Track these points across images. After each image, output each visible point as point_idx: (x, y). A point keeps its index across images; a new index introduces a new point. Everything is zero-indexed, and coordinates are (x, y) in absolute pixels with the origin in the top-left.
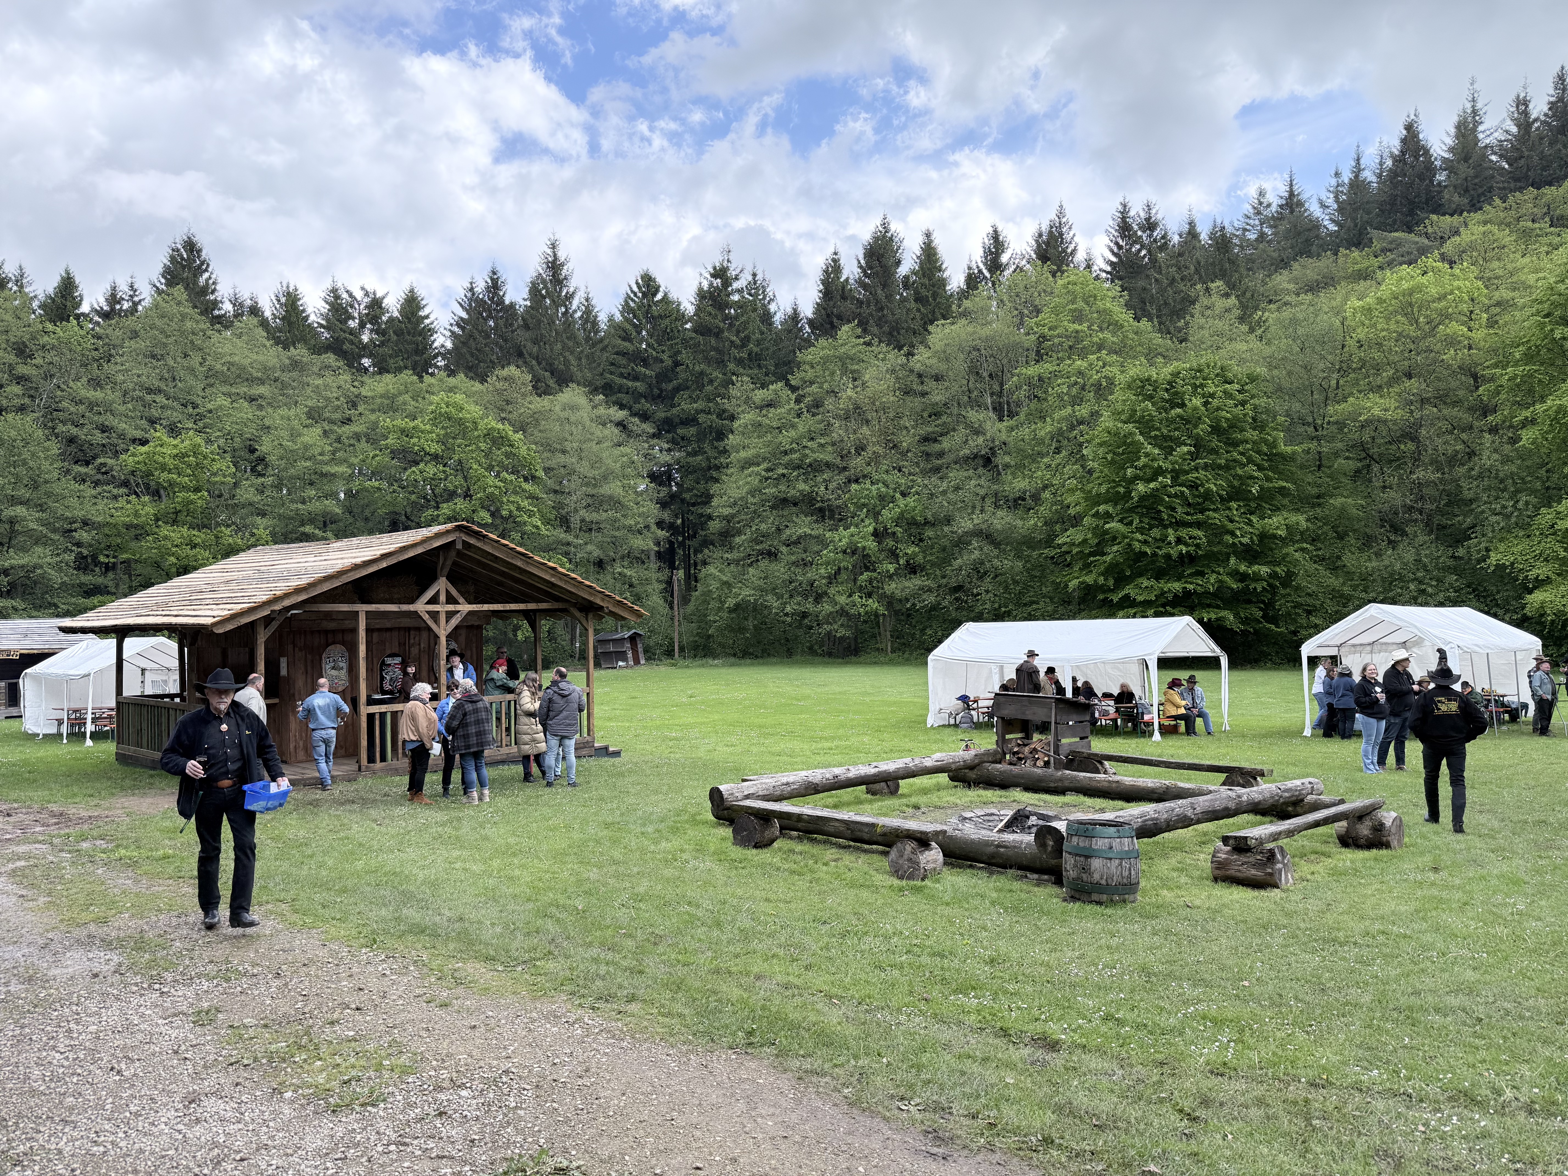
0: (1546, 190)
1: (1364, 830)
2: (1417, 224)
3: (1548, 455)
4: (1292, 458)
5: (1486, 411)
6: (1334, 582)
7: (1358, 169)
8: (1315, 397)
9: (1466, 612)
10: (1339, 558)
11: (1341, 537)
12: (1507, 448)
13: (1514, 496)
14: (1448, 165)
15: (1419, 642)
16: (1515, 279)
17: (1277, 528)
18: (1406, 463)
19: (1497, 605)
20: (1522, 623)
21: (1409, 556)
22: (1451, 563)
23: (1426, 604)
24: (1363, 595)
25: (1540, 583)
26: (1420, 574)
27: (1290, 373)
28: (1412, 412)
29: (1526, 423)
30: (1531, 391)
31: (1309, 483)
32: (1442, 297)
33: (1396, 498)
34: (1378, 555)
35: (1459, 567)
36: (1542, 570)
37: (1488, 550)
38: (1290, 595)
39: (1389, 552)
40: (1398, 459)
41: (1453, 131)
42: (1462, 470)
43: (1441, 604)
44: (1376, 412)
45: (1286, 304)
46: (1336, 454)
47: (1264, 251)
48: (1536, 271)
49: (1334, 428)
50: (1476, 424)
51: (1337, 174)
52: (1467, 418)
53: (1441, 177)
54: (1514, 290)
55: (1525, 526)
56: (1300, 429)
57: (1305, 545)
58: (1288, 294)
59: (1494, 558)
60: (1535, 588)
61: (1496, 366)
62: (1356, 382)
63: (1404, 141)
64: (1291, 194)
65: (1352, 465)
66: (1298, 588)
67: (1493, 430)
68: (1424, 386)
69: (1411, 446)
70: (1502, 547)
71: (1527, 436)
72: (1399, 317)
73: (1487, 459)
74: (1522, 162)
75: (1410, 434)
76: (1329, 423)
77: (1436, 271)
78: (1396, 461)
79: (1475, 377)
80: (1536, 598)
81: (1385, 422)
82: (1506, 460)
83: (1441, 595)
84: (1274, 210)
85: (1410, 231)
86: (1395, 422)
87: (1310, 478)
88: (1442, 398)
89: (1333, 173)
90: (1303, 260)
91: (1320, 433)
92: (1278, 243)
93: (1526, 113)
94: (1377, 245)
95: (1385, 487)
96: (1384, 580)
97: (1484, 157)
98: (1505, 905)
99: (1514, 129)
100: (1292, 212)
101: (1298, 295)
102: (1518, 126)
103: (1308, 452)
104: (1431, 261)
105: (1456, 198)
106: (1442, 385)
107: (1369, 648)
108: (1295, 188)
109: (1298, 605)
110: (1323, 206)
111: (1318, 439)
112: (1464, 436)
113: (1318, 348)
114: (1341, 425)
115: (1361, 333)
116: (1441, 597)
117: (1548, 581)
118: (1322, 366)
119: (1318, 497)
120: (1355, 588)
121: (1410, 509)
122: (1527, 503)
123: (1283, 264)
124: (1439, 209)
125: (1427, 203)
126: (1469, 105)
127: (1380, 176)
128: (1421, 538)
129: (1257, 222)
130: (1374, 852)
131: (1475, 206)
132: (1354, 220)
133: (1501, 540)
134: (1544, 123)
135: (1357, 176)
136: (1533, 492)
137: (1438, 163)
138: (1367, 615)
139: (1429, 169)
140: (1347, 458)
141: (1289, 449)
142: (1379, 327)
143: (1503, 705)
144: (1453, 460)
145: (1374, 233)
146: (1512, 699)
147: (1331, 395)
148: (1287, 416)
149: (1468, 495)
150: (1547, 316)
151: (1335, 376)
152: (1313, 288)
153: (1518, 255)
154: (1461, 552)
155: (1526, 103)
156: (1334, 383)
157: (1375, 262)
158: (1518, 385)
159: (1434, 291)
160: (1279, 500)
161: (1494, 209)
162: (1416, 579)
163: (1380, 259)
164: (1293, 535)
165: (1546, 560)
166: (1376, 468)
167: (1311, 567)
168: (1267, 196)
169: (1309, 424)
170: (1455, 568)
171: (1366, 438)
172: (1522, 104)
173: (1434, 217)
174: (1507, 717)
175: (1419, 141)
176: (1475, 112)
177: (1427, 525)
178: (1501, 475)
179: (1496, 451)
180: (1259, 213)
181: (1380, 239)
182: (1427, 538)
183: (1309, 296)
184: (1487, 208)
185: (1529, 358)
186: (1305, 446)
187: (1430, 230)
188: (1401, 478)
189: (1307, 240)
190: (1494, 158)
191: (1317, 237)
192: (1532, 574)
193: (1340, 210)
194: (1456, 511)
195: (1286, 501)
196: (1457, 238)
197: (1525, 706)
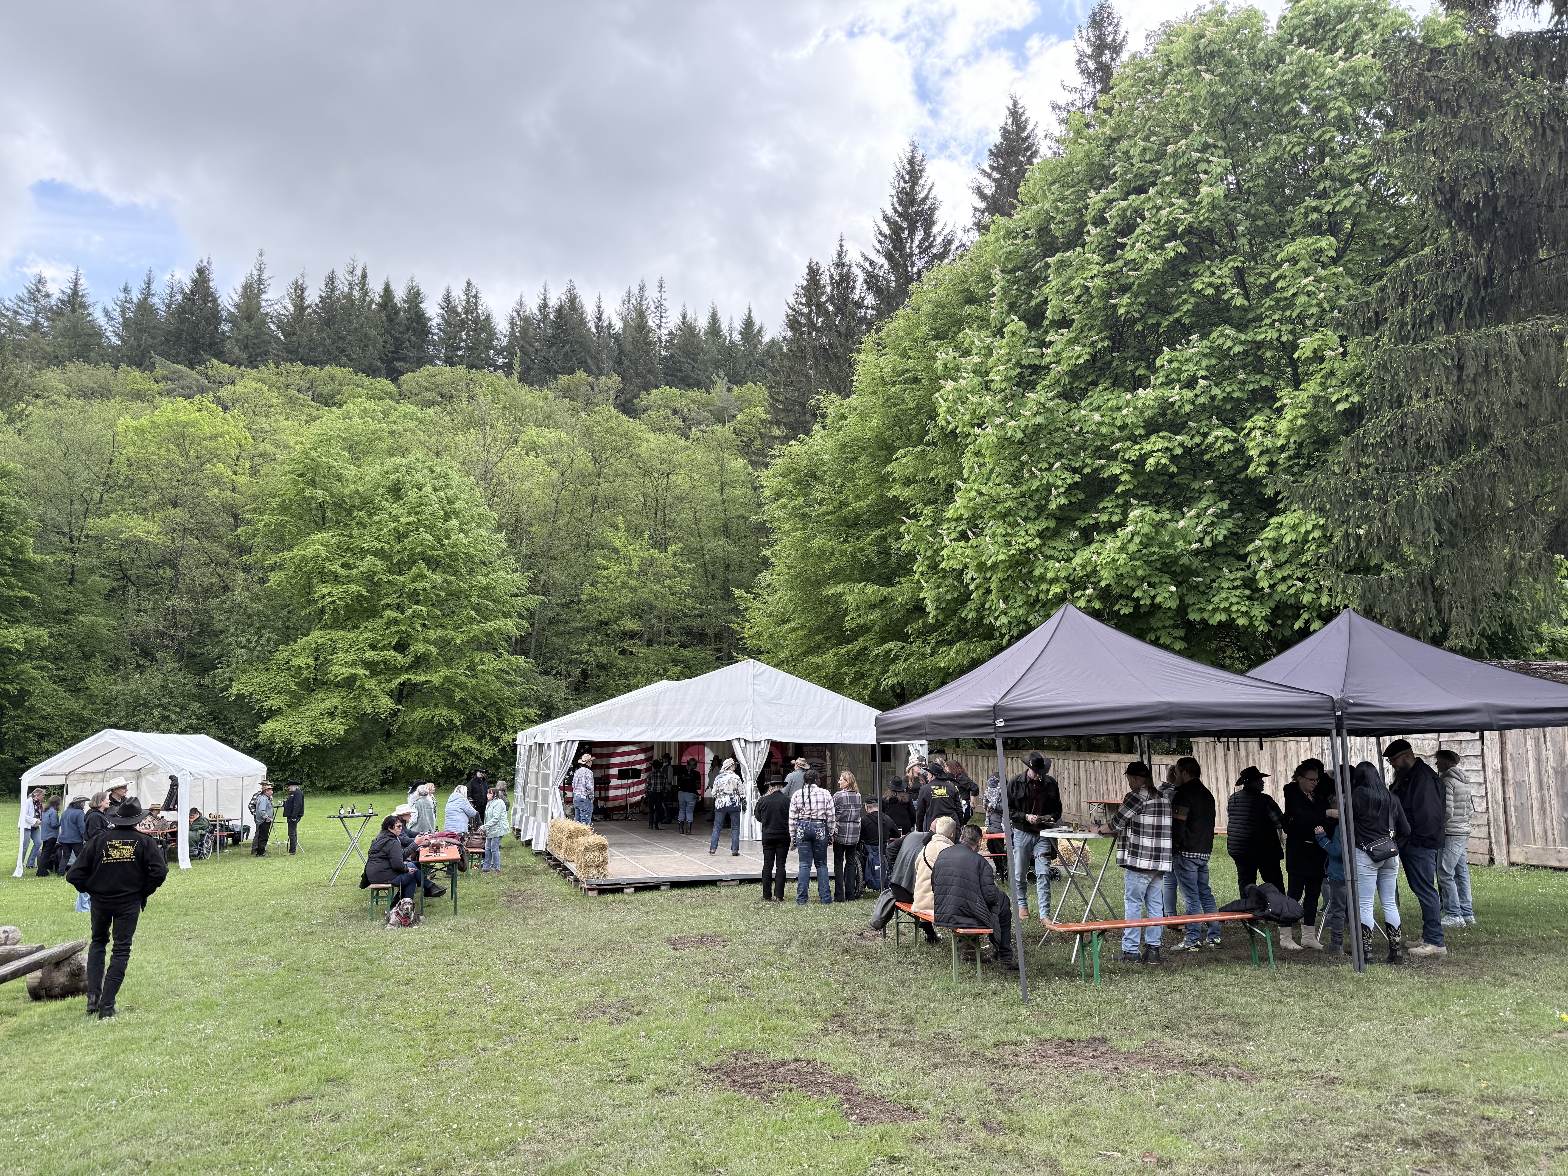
0: (311, 368)
1: (60, 978)
2: (200, 363)
3: (290, 598)
4: (41, 567)
5: (242, 550)
6: (74, 704)
7: (147, 293)
8: (75, 506)
9: (203, 739)
10: (82, 679)
11: (87, 657)
12: (257, 587)
13: (258, 632)
14: (232, 319)
15: (154, 770)
16: (277, 437)
17: (14, 641)
18: (162, 589)
19: (235, 733)
20: (253, 751)
21: (157, 682)
22: (195, 690)
23: (167, 731)
24: (105, 719)
25: (273, 713)
26: (165, 701)
27: (48, 477)
28: (173, 539)
29: (273, 568)
30: (281, 539)
31: (57, 597)
32: (213, 437)
33: (149, 622)
34: (125, 678)
35: (203, 695)
36: (276, 702)
37: (231, 680)
38: (20, 717)
39: (137, 676)
40: (156, 584)
41: (240, 290)
42: (215, 602)
43: (182, 732)
44: (139, 532)
45: (53, 403)
46: (92, 571)
47: (37, 341)
48: (296, 434)
49: (91, 543)
50: (232, 561)
51: (126, 290)
52: (225, 554)
53: (225, 327)
54: (277, 446)
55: (265, 660)
56: (54, 538)
57: (45, 662)
58: (58, 393)
59: (235, 688)
60: (268, 718)
61: (255, 510)
62: (120, 501)
63: (195, 282)
64: (75, 293)
65: (107, 584)
66: (31, 710)
67: (246, 569)
68: (187, 517)
69: (169, 573)
70: (243, 679)
71: (275, 578)
72: (171, 446)
73: (239, 595)
74: (295, 338)
75: (170, 561)
76: (87, 536)
77: (211, 412)
78: (154, 586)
79: (235, 517)
80: (268, 727)
81: (146, 544)
82: (255, 598)
83: (184, 722)
84: (53, 302)
85: (193, 369)
86: (156, 547)
87: (59, 592)
88: (205, 532)
89: (122, 287)
90: (80, 364)
91: (76, 545)
92: (55, 338)
93: (302, 298)
94: (159, 372)
95: (139, 610)
96: (128, 705)
97: (265, 323)
98: (194, 1032)
99: (291, 308)
100: (73, 311)
101: (68, 397)
102: (295, 306)
103: (60, 563)
104: (207, 401)
105: (236, 350)
106: (205, 519)
107: (100, 776)
108: (80, 288)
109: (28, 729)
110: (107, 314)
111: (74, 552)
112: (220, 570)
113: (83, 457)
114: (100, 541)
115: (130, 451)
116: (183, 724)
117: (279, 711)
118: (85, 475)
119: (67, 613)
120: (96, 712)
121: (162, 635)
122: (269, 640)
123: (56, 361)
124: (220, 355)
125: (210, 345)
126: (256, 273)
127: (168, 306)
128: (170, 665)
129: (32, 309)
130: (69, 1000)
131: (252, 363)
132: (138, 339)
133: (244, 672)
134: (315, 311)
135: (146, 299)
136: (275, 629)
137: (224, 314)
138: (101, 741)
139: (214, 316)
140: (103, 576)
141: (38, 558)
142: (151, 449)
143: (228, 829)
144: (208, 592)
145: (158, 359)
146: (236, 824)
147: (93, 508)
148: (41, 521)
149: (218, 626)
150: (301, 475)
151: (100, 488)
152: (87, 394)
153: (283, 417)
154: (207, 680)
155: (302, 289)
156: (97, 496)
157: (156, 387)
158: (271, 532)
159: (207, 430)
160: (19, 612)
161: (268, 371)
162: (161, 705)
163: (161, 385)
164: (32, 650)
165: (280, 692)
166: (132, 590)
167: (50, 687)
168: (48, 285)
169: (64, 534)
170: (200, 696)
171: (125, 557)
172: (299, 289)
173: (215, 362)
174: (230, 840)
175: (208, 288)
176: (260, 281)
177: (177, 651)
178: (249, 611)
179: (247, 588)
180: (35, 300)
181: (163, 366)
182: (176, 665)
183: (81, 402)
184: (262, 367)
185: (283, 509)
186: (58, 557)
187: (210, 373)
188: (156, 602)
189: (86, 345)
190: (272, 326)
191: (99, 345)
192: (267, 705)
193: (126, 324)
194: (207, 641)
195: (27, 614)
196: (231, 388)
197: (247, 829)
